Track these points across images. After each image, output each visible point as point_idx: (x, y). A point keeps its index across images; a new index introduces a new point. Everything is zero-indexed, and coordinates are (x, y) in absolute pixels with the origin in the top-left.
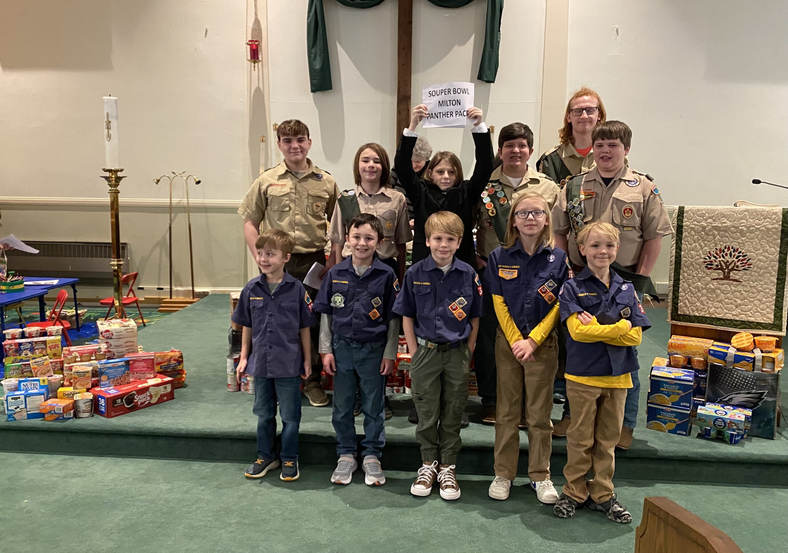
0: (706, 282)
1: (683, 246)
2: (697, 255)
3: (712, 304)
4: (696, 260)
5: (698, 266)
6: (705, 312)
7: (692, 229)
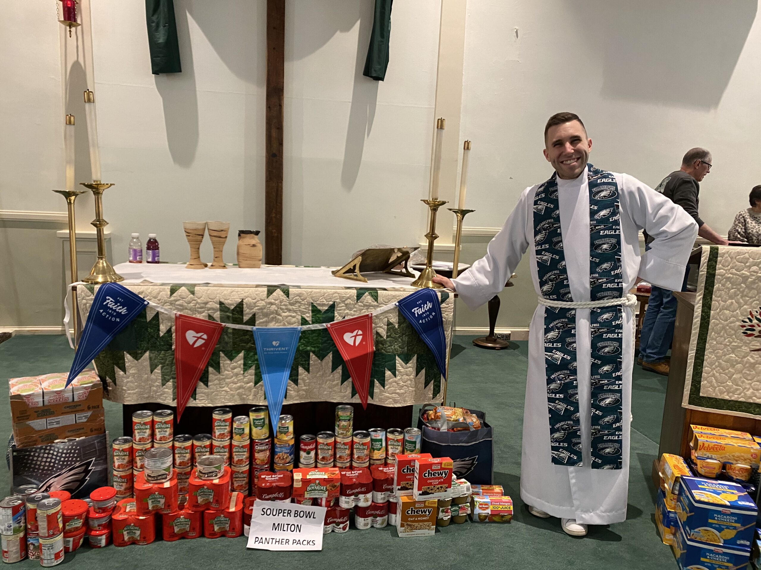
0: (743, 354)
1: (713, 302)
2: (733, 316)
3: (750, 384)
4: (731, 323)
5: (733, 332)
6: (739, 394)
7: (728, 279)
